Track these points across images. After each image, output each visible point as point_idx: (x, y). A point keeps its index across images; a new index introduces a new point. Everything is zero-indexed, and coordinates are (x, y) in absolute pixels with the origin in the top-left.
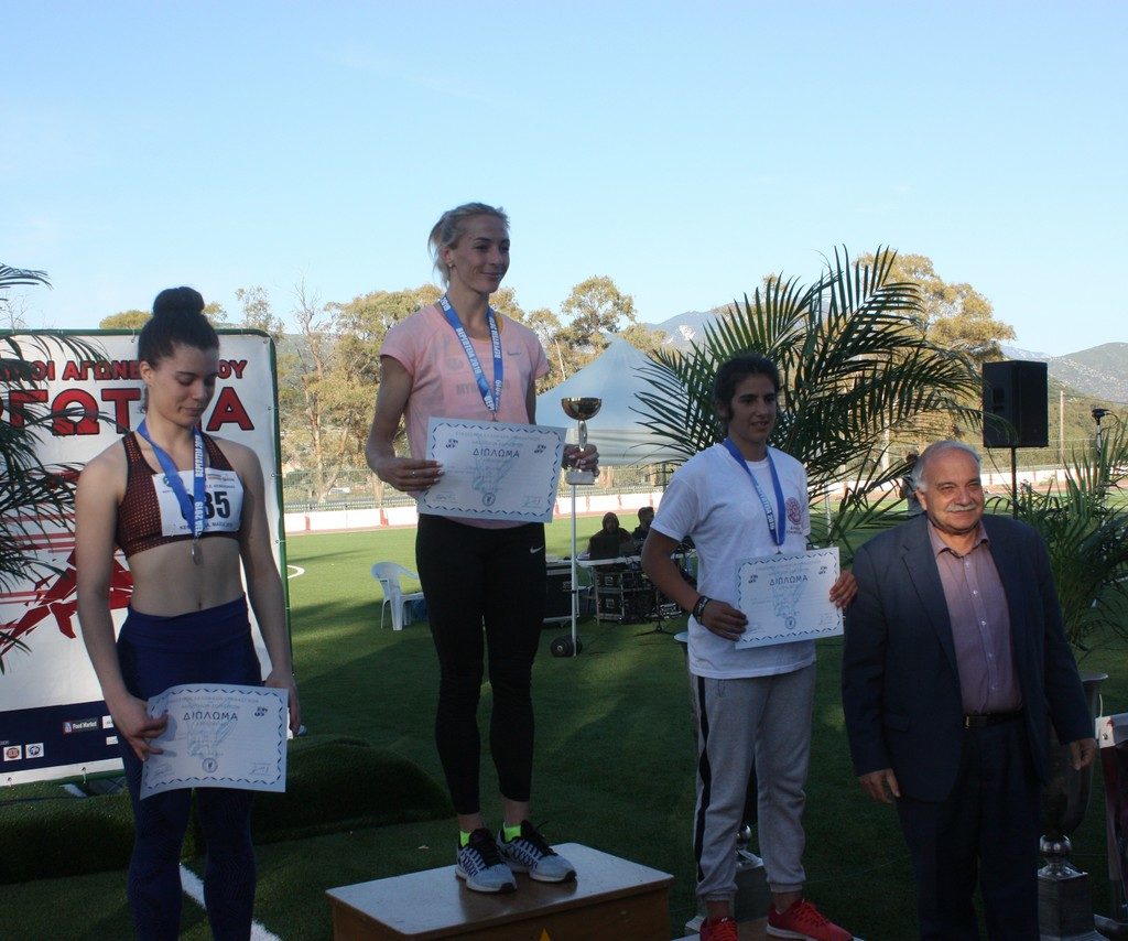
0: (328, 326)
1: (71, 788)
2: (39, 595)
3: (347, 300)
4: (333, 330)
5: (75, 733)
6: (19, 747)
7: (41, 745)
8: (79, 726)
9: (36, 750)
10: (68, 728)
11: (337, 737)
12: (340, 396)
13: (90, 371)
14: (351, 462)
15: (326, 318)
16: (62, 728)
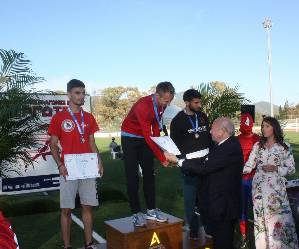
0: (99, 94)
1: (45, 193)
2: (39, 151)
3: (103, 89)
4: (100, 95)
5: (46, 181)
6: (34, 184)
7: (39, 184)
8: (47, 180)
9: (38, 185)
10: (45, 180)
11: (103, 183)
12: (101, 109)
13: (51, 103)
14: (103, 123)
15: (99, 93)
16: (43, 180)
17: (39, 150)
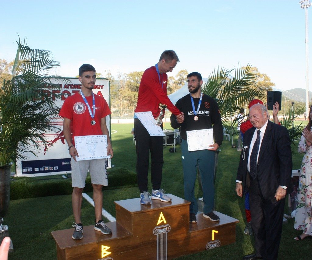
0: (124, 79)
1: (64, 177)
2: (58, 135)
3: (129, 73)
4: (125, 80)
5: (65, 165)
6: (53, 167)
7: (57, 167)
8: (66, 163)
9: (56, 168)
10: (63, 163)
11: (121, 168)
12: (126, 94)
13: (70, 87)
14: (128, 109)
15: (124, 77)
16: (62, 163)
17: (58, 133)
